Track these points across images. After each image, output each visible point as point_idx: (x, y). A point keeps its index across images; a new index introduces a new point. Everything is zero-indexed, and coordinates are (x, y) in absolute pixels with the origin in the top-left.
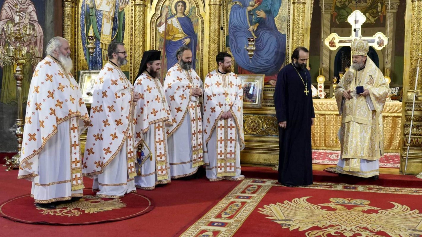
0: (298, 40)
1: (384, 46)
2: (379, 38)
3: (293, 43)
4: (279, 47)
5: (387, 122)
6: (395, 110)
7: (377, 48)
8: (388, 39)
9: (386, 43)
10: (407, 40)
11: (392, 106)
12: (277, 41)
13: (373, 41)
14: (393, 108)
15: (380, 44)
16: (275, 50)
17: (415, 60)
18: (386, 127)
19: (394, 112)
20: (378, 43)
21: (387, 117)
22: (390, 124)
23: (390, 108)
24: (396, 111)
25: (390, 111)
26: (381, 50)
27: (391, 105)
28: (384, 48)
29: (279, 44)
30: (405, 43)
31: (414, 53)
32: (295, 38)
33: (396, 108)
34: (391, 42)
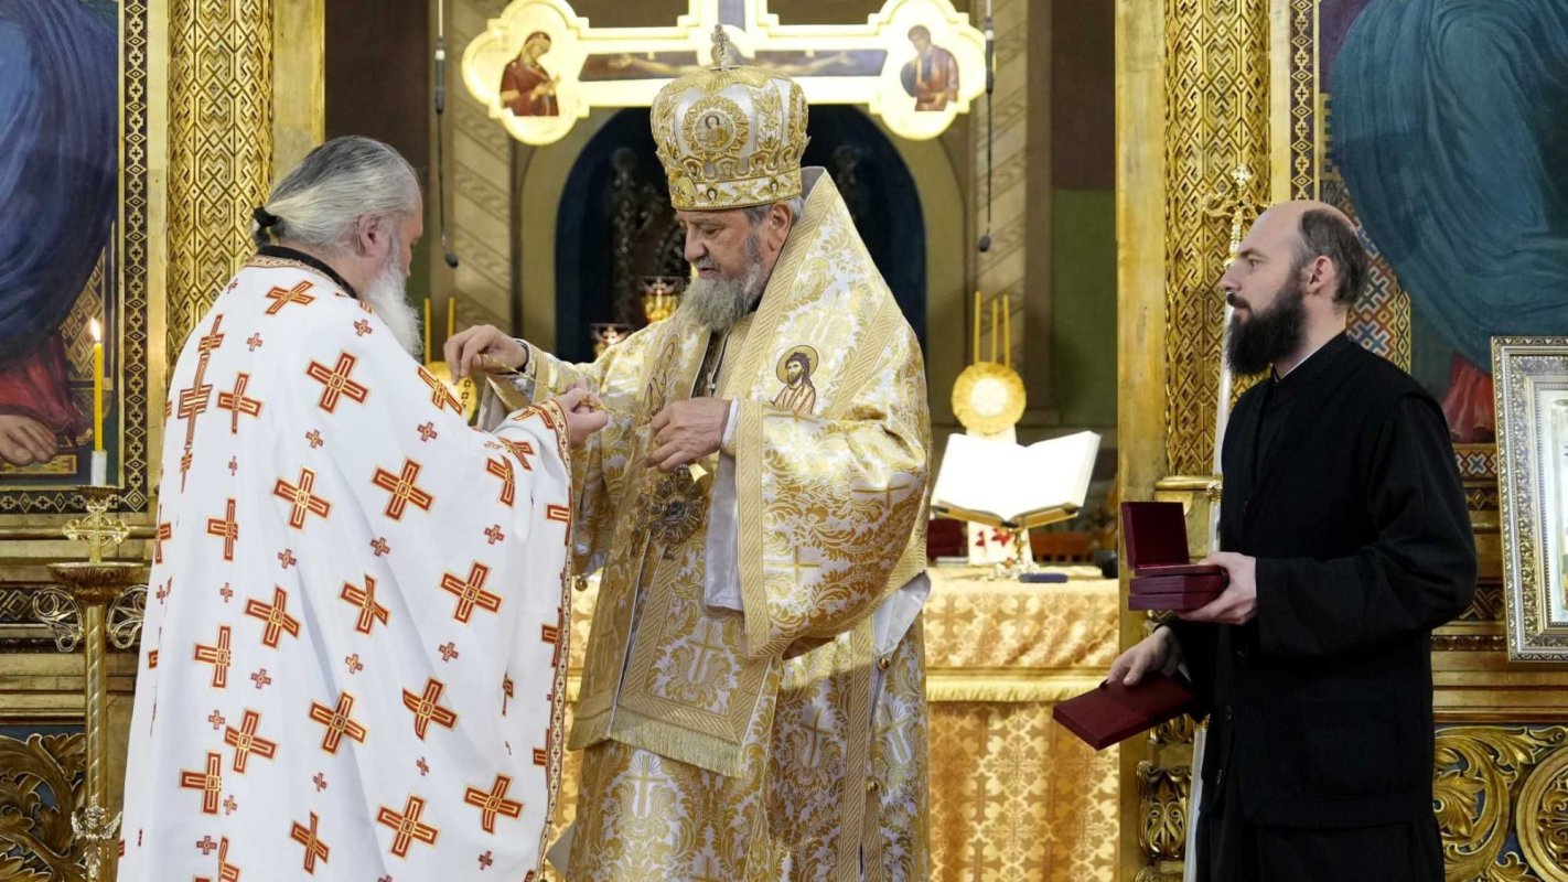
0: (227, 51)
1: (962, 106)
2: (919, 33)
3: (175, 86)
4: (54, 121)
5: (1005, 753)
6: (1065, 651)
7: (909, 122)
8: (990, 46)
9: (972, 83)
10: (1131, 56)
11: (1040, 617)
12: (35, 61)
13: (868, 64)
14: (1050, 634)
15: (926, 86)
16: (25, 143)
17: (1206, 219)
18: (1001, 799)
19: (1064, 667)
20: (909, 82)
21: (1007, 708)
22: (1029, 766)
23: (1028, 629)
24: (1080, 654)
25: (1026, 661)
26: (941, 138)
27: (1033, 606)
28: (961, 120)
29: (53, 91)
30: (1121, 79)
31: (1197, 163)
32: (194, 37)
33: (1078, 632)
34: (1016, 75)
